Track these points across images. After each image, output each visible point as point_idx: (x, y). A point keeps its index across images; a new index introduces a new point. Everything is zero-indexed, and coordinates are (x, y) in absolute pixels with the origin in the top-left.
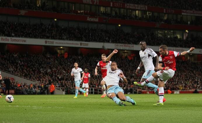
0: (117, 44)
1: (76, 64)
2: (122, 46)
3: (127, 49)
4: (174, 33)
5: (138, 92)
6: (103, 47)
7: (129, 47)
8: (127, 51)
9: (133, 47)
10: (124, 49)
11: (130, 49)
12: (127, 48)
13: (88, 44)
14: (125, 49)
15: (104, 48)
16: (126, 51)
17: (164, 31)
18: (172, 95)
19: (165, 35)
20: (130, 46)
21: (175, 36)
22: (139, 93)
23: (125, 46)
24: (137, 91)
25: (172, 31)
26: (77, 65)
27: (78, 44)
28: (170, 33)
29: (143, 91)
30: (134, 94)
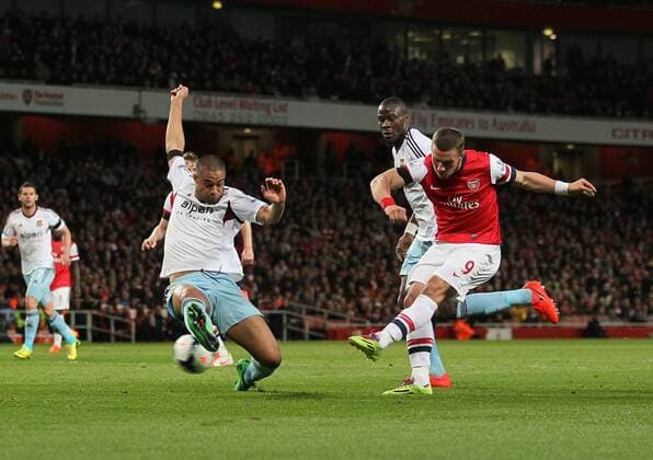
0: (205, 98)
1: (29, 194)
2: (230, 105)
3: (254, 121)
4: (486, 44)
5: (307, 331)
6: (137, 109)
7: (263, 113)
8: (256, 132)
9: (283, 109)
10: (237, 120)
11: (268, 121)
12: (256, 117)
13: (61, 97)
14: (245, 120)
15: (142, 115)
16: (248, 131)
17: (438, 32)
18: (476, 347)
19: (441, 53)
20: (267, 108)
21: (490, 58)
22: (313, 338)
23: (242, 106)
24: (301, 325)
25: (475, 34)
26: (34, 197)
27: (13, 97)
28: (465, 42)
29: (332, 325)
30: (290, 342)
